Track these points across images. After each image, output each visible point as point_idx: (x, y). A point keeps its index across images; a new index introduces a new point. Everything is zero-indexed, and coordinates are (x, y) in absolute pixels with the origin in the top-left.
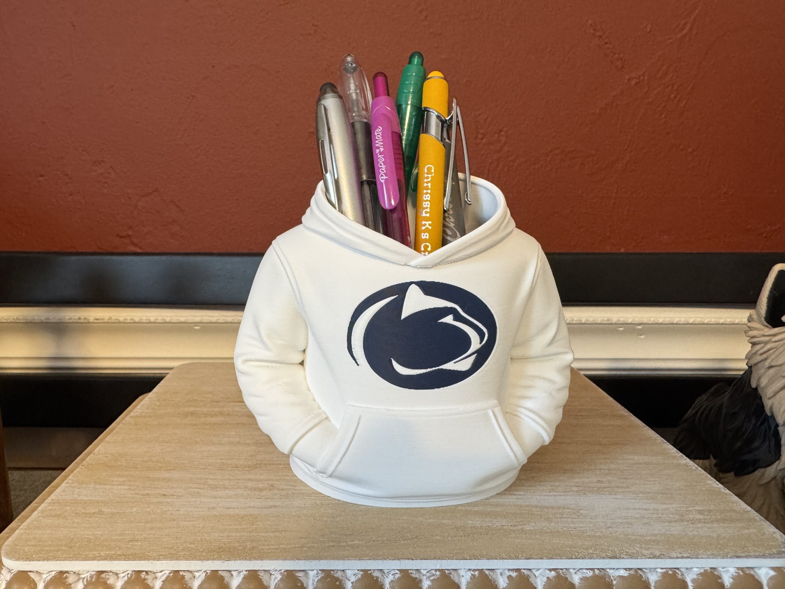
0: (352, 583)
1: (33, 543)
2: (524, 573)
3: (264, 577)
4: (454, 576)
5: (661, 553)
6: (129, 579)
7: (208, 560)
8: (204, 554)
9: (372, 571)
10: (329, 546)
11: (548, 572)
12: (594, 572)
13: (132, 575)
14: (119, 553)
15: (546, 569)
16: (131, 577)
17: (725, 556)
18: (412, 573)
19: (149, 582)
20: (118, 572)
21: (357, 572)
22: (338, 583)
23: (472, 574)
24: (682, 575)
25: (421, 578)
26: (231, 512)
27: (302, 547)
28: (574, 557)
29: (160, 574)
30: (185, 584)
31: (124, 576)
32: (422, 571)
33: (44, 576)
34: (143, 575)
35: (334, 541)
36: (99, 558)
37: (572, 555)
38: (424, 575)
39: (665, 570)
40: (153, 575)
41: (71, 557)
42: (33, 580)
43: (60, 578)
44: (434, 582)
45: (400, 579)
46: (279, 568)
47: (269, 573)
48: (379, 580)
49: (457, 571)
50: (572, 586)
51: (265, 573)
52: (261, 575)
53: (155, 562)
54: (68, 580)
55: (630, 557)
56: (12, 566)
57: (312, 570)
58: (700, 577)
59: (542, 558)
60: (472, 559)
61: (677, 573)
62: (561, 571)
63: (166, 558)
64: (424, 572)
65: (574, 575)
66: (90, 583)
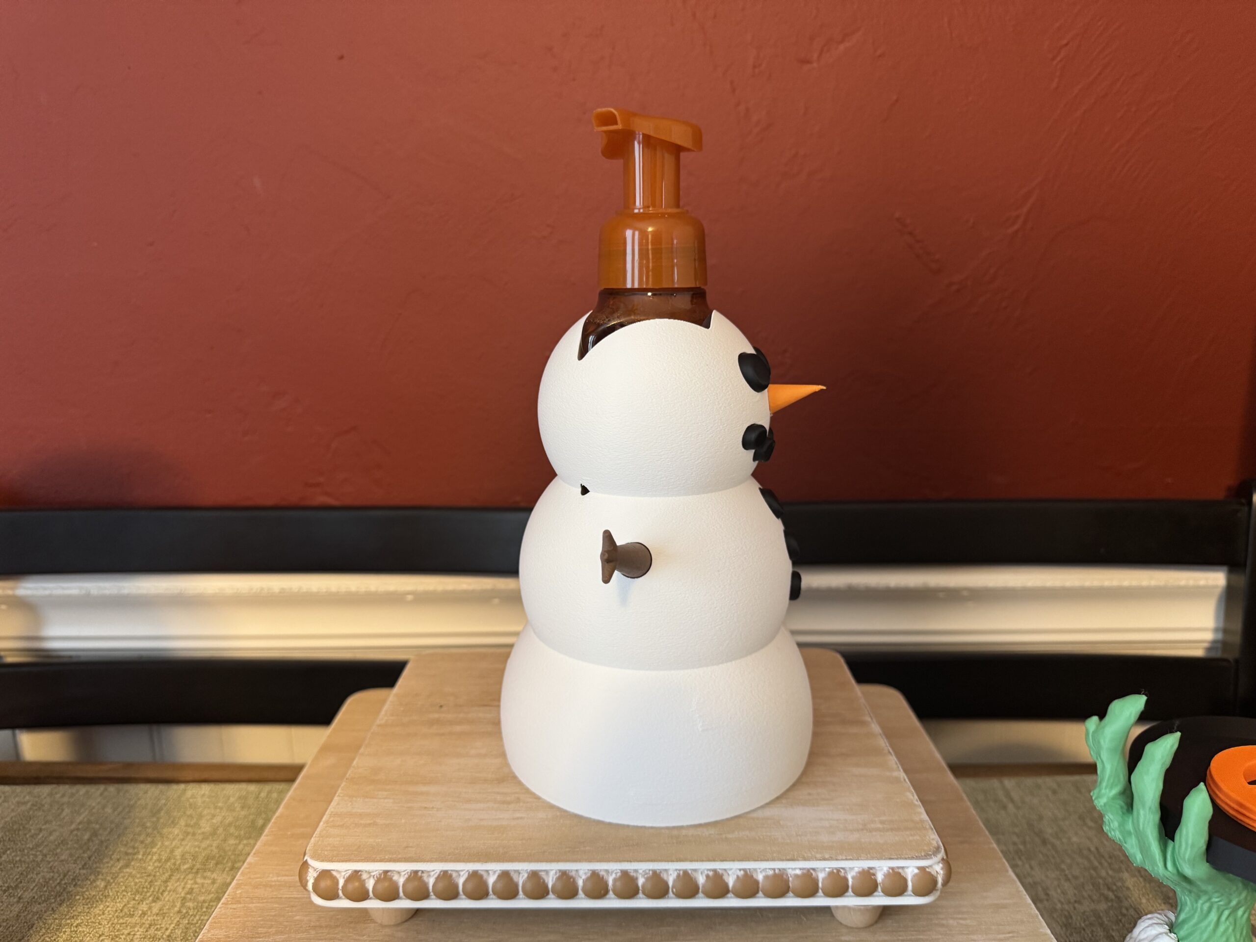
0: (583, 880)
1: (329, 848)
2: (719, 872)
3: (515, 877)
4: (663, 875)
5: (832, 856)
6: (410, 876)
7: (470, 861)
8: (466, 857)
9: (599, 871)
10: (565, 852)
11: (738, 871)
12: (776, 871)
13: (409, 874)
14: (400, 856)
15: (737, 869)
17: (881, 858)
18: (630, 872)
19: (425, 878)
20: (400, 871)
21: (587, 871)
22: (572, 880)
23: (678, 873)
25: (637, 877)
29: (433, 873)
30: (452, 880)
32: (638, 871)
33: (343, 874)
34: (420, 874)
36: (385, 861)
38: (640, 874)
39: (832, 870)
40: (427, 874)
41: (362, 860)
43: (356, 875)
44: (647, 879)
45: (621, 877)
46: (525, 869)
47: (518, 872)
48: (605, 878)
49: (666, 870)
50: (757, 882)
51: (515, 873)
52: (512, 874)
53: (429, 863)
54: (362, 877)
55: (805, 859)
56: (317, 866)
57: (552, 870)
58: (858, 875)
59: (733, 861)
60: (677, 861)
61: (841, 872)
62: (748, 871)
63: (437, 861)
64: (641, 872)
65: (759, 873)
66: (378, 880)
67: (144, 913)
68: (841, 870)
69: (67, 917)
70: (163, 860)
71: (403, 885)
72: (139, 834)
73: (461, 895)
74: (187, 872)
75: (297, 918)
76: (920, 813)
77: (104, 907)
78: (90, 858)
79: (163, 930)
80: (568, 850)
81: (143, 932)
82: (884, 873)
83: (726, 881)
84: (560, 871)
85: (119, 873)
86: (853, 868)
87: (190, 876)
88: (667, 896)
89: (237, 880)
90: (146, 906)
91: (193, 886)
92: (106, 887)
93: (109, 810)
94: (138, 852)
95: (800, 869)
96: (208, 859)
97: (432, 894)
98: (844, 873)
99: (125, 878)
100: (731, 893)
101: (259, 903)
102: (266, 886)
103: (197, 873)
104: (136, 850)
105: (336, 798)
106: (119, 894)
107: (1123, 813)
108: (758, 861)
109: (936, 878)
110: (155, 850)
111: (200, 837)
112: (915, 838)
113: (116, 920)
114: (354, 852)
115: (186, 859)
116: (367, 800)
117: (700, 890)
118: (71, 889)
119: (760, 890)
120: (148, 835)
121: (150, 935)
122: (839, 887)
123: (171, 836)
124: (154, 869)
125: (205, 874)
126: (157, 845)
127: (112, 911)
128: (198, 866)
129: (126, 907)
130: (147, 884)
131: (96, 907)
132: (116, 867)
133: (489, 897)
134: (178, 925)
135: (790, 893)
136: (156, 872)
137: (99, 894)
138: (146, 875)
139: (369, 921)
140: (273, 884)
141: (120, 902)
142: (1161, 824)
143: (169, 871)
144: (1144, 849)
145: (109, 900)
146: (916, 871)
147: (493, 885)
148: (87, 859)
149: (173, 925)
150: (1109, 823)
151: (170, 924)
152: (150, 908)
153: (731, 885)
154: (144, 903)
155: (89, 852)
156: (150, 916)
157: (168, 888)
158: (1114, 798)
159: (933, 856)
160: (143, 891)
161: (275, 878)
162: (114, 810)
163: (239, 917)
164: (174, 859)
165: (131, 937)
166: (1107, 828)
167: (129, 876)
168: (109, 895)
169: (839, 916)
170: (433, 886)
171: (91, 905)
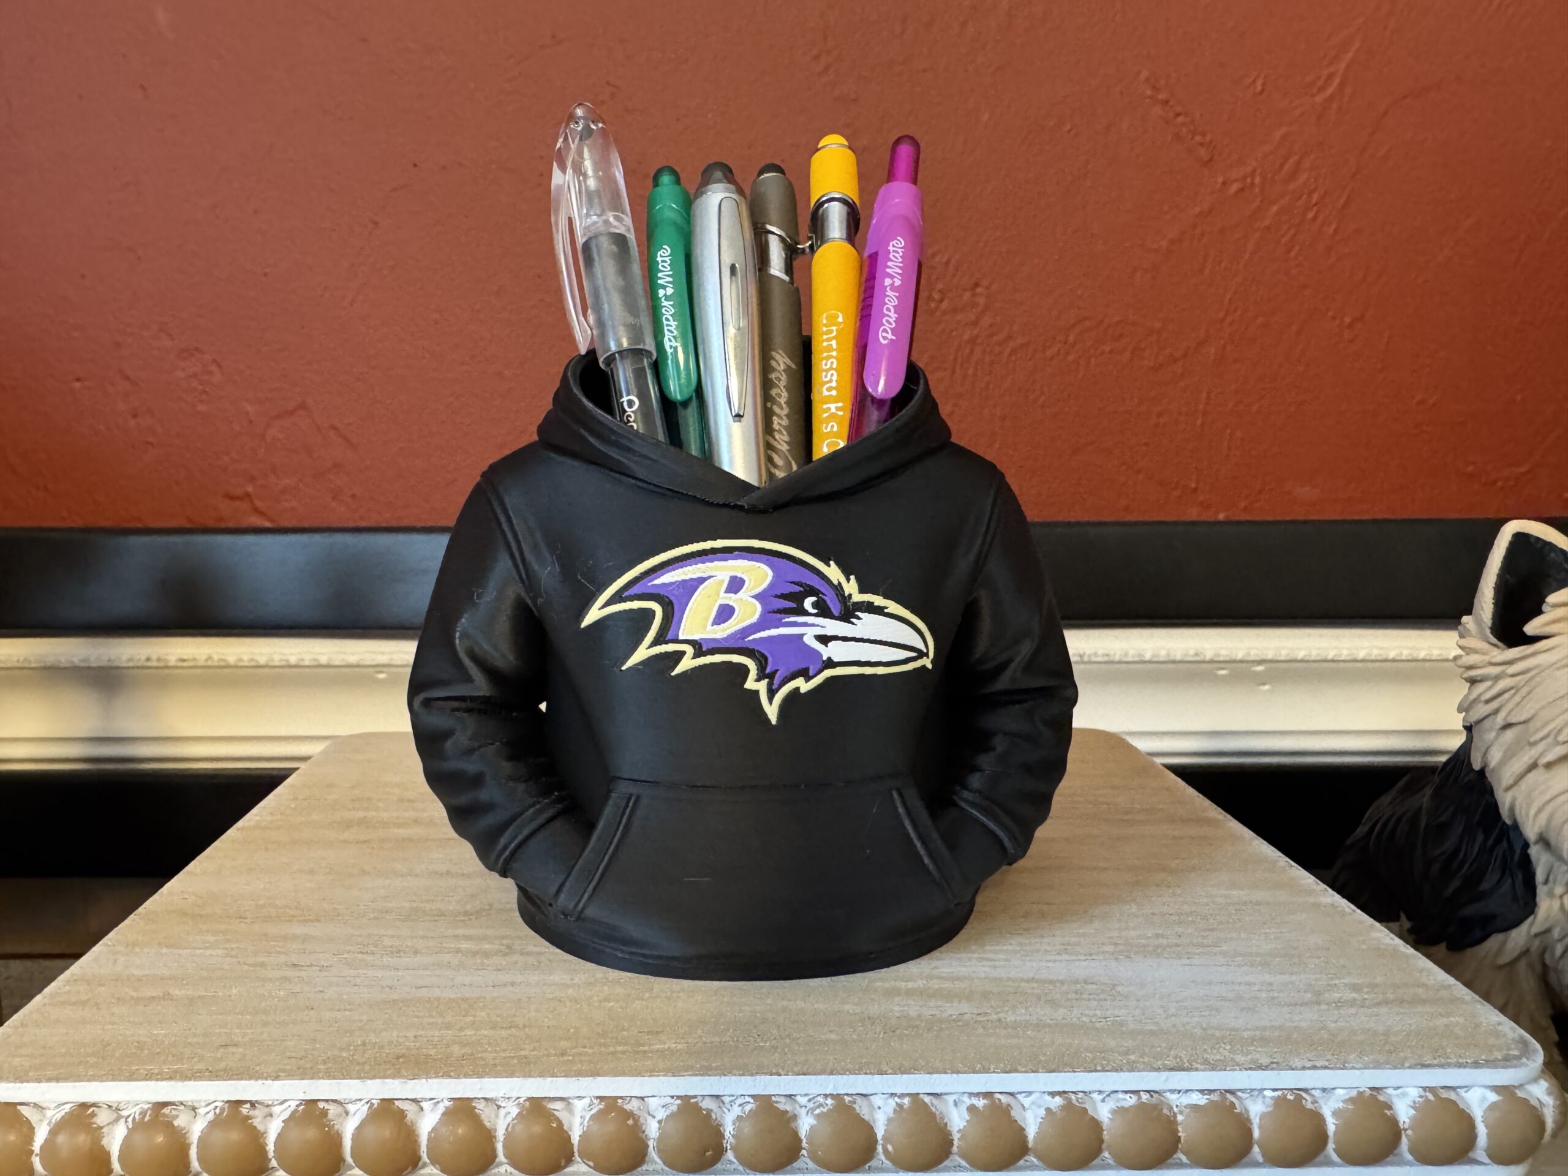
4: (861, 1108)
5: (1271, 1060)
6: (217, 1117)
7: (374, 1077)
8: (367, 1068)
9: (700, 1099)
10: (614, 1053)
12: (1140, 1098)
13: (222, 1110)
16: (221, 1113)
17: (1399, 1065)
24: (1315, 1102)
25: (796, 1112)
26: (424, 993)
27: (563, 1055)
28: (1099, 1068)
29: (279, 1109)
30: (327, 1126)
31: (208, 1113)
32: (798, 1098)
33: (50, 1113)
35: (626, 1044)
36: (159, 1076)
37: (1096, 1065)
38: (802, 1104)
39: (1279, 1093)
40: (266, 1110)
42: (28, 1121)
43: (83, 1115)
44: (821, 1119)
45: (752, 1115)
48: (714, 1117)
49: (868, 1096)
50: (1096, 1125)
51: (487, 1105)
52: (480, 1106)
53: (269, 1082)
54: (95, 1120)
55: (1210, 1067)
57: (580, 1098)
58: (1349, 1107)
59: (1036, 1071)
60: (897, 1073)
61: (1305, 1099)
63: (290, 1076)
64: (803, 1100)
65: (1100, 1105)
66: (139, 1126)
82: (1414, 1101)
83: (1020, 1121)
84: (601, 1098)
86: (1332, 1088)
95: (1203, 1091)
108: (1098, 1070)
117: (955, 1149)
122: (1303, 1140)
146: (1493, 1097)
147: (430, 1138)
153: (1031, 1132)
159: (1517, 1062)
170: (280, 1142)
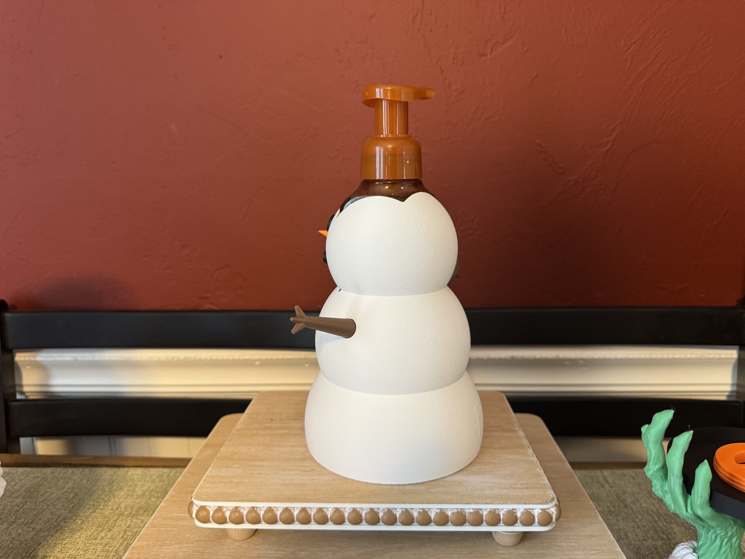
0: (348, 513)
1: (205, 494)
2: (425, 510)
4: (394, 511)
7: (284, 502)
8: (282, 500)
9: (357, 508)
11: (437, 510)
12: (458, 510)
14: (244, 499)
15: (436, 508)
16: (250, 509)
17: (519, 503)
18: (375, 509)
19: (258, 511)
20: (244, 507)
21: (350, 508)
22: (341, 513)
23: (402, 510)
26: (293, 481)
29: (262, 509)
30: (274, 512)
33: (213, 508)
34: (255, 509)
36: (236, 501)
38: (380, 510)
39: (491, 510)
41: (224, 500)
42: (209, 510)
43: (220, 509)
44: (384, 513)
45: (369, 512)
46: (315, 506)
47: (311, 509)
48: (360, 512)
49: (395, 509)
50: (448, 516)
51: (309, 509)
52: (308, 509)
53: (261, 503)
54: (223, 510)
55: (475, 503)
56: (198, 503)
57: (330, 508)
58: (506, 513)
59: (434, 504)
60: (402, 503)
61: (496, 511)
62: (443, 510)
63: (265, 501)
64: (381, 509)
65: (449, 511)
66: (232, 512)
67: (103, 538)
68: (496, 510)
69: (60, 539)
70: (115, 509)
71: (246, 515)
72: (101, 495)
73: (279, 522)
74: (128, 516)
75: (188, 536)
76: (544, 480)
77: (81, 534)
78: (73, 507)
79: (113, 547)
80: (340, 496)
81: (101, 548)
82: (521, 512)
83: (430, 515)
84: (335, 508)
85: (90, 516)
86: (503, 509)
87: (129, 518)
88: (396, 524)
89: (154, 515)
90: (104, 534)
91: (131, 524)
92: (82, 523)
93: (84, 481)
94: (100, 505)
95: (473, 509)
96: (139, 509)
97: (262, 520)
98: (498, 512)
99: (93, 519)
100: (433, 523)
101: (166, 527)
102: (170, 519)
103: (133, 516)
104: (99, 504)
105: (210, 468)
106: (89, 527)
107: (663, 480)
108: (448, 504)
109: (552, 515)
110: (110, 504)
111: (136, 497)
112: (540, 493)
113: (87, 541)
114: (219, 496)
115: (127, 509)
116: (227, 469)
117: (415, 521)
118: (62, 524)
119: (449, 521)
120: (106, 495)
121: (106, 549)
122: (495, 520)
123: (119, 496)
124: (109, 514)
125: (138, 517)
126: (111, 501)
127: (85, 536)
128: (134, 512)
129: (93, 534)
130: (105, 522)
131: (75, 534)
132: (88, 512)
133: (295, 523)
134: (122, 545)
135: (467, 523)
136: (110, 516)
137: (77, 527)
138: (104, 517)
139: (227, 538)
140: (175, 517)
141: (89, 531)
142: (684, 485)
143: (118, 515)
144: (675, 501)
145: (83, 530)
146: (540, 511)
147: (297, 516)
148: (72, 508)
149: (119, 545)
150: (655, 486)
151: (117, 544)
152: (106, 535)
153: (432, 517)
154: (103, 532)
155: (73, 505)
156: (106, 539)
157: (117, 525)
158: (657, 471)
159: (550, 503)
160: (102, 526)
161: (176, 515)
162: (88, 482)
163: (155, 535)
164: (121, 509)
165: (95, 550)
166: (654, 489)
167: (95, 517)
168: (83, 528)
169: (497, 538)
170: (263, 516)
171: (73, 533)
